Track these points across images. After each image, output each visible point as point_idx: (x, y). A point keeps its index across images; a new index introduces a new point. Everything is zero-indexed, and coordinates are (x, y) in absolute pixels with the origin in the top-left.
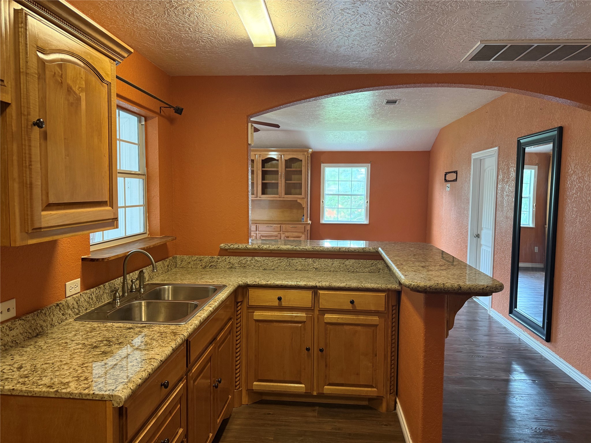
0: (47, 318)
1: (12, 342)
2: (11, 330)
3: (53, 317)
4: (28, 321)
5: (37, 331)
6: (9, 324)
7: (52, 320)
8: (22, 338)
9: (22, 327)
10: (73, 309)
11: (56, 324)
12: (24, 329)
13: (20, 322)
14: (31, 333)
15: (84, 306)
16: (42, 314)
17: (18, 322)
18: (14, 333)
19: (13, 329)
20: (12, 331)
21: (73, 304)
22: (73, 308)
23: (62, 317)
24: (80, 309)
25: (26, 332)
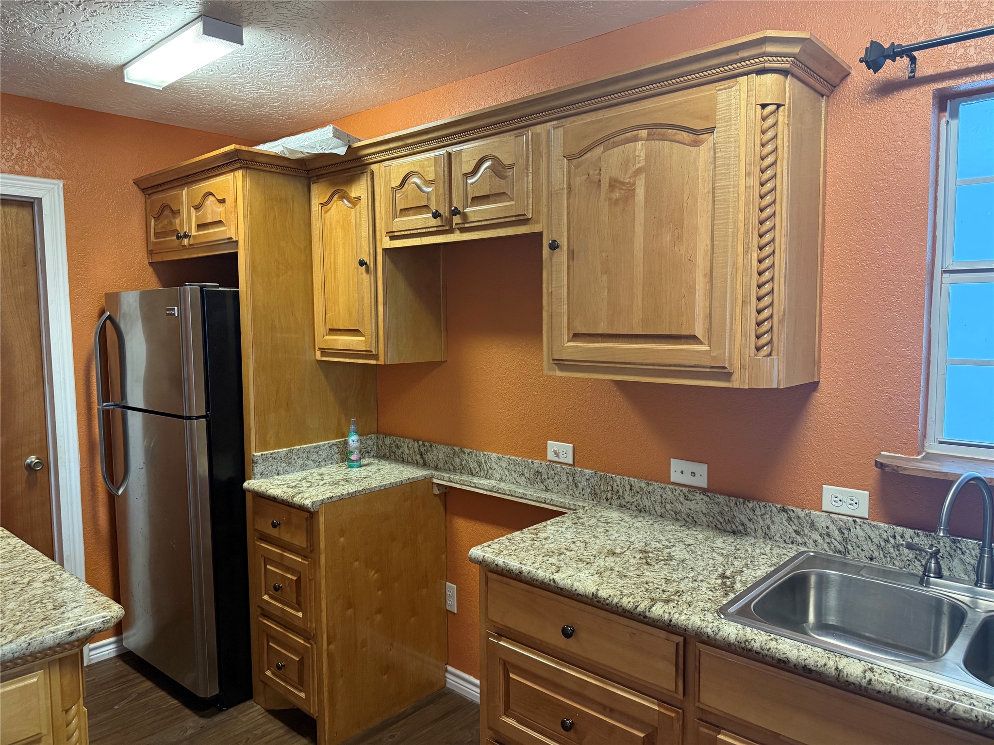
0: (756, 518)
1: (688, 516)
2: (687, 500)
3: (769, 523)
4: (718, 504)
5: (734, 527)
6: (685, 490)
7: (769, 528)
8: (705, 520)
9: (705, 505)
10: (825, 537)
11: (777, 538)
12: (708, 510)
13: (702, 496)
14: (721, 523)
15: (865, 548)
16: (745, 506)
17: (699, 496)
18: (692, 505)
19: (691, 500)
20: (688, 502)
21: (827, 528)
22: (828, 535)
23: (794, 535)
24: (850, 548)
25: (712, 517)
